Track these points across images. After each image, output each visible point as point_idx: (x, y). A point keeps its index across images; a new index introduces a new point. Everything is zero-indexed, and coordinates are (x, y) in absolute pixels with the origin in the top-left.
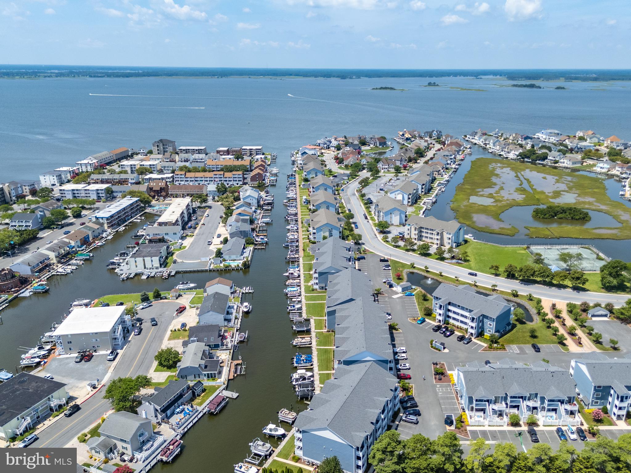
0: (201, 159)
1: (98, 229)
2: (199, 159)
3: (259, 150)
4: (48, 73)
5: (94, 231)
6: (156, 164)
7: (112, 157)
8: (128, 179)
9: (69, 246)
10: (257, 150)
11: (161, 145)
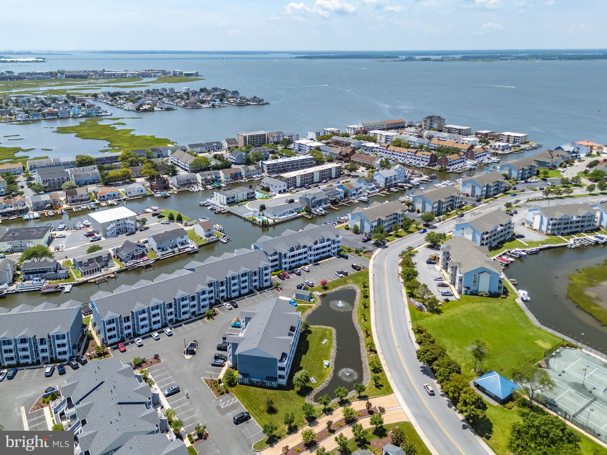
0: (444, 138)
1: (253, 171)
2: (442, 138)
3: (518, 138)
4: (513, 56)
5: (248, 171)
6: (392, 136)
7: (382, 126)
8: (351, 143)
9: (217, 175)
10: (516, 138)
11: (429, 121)
